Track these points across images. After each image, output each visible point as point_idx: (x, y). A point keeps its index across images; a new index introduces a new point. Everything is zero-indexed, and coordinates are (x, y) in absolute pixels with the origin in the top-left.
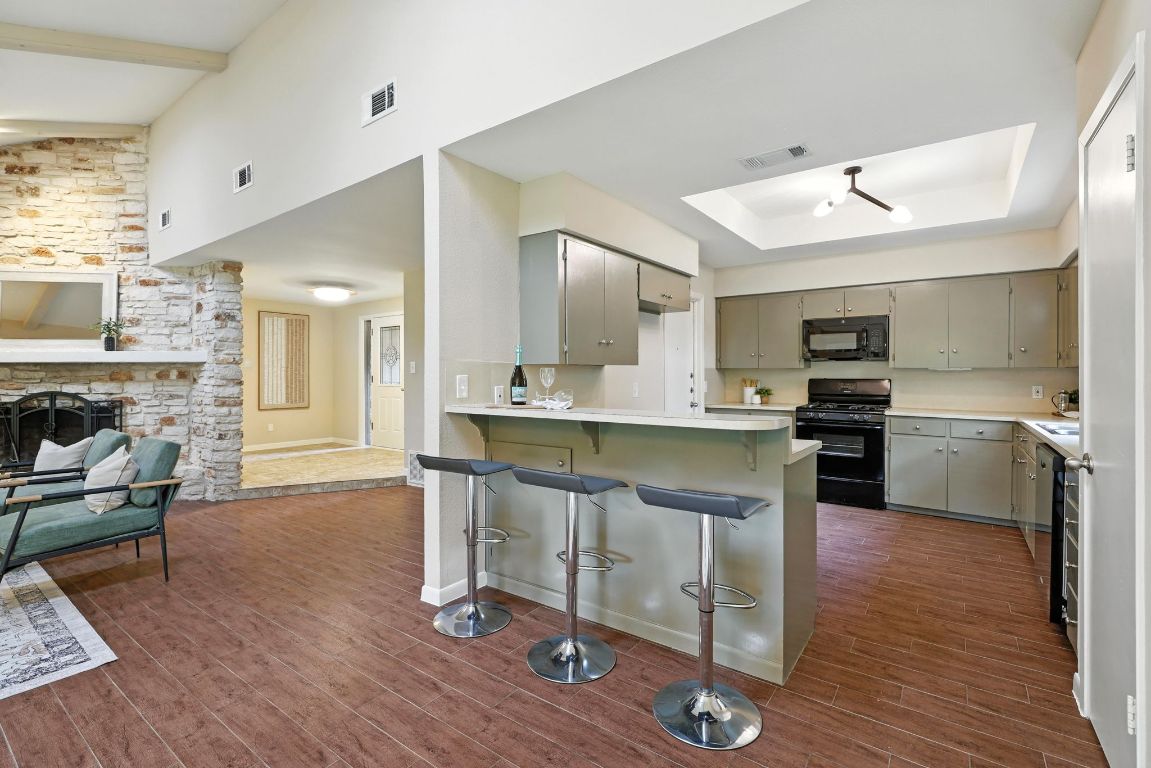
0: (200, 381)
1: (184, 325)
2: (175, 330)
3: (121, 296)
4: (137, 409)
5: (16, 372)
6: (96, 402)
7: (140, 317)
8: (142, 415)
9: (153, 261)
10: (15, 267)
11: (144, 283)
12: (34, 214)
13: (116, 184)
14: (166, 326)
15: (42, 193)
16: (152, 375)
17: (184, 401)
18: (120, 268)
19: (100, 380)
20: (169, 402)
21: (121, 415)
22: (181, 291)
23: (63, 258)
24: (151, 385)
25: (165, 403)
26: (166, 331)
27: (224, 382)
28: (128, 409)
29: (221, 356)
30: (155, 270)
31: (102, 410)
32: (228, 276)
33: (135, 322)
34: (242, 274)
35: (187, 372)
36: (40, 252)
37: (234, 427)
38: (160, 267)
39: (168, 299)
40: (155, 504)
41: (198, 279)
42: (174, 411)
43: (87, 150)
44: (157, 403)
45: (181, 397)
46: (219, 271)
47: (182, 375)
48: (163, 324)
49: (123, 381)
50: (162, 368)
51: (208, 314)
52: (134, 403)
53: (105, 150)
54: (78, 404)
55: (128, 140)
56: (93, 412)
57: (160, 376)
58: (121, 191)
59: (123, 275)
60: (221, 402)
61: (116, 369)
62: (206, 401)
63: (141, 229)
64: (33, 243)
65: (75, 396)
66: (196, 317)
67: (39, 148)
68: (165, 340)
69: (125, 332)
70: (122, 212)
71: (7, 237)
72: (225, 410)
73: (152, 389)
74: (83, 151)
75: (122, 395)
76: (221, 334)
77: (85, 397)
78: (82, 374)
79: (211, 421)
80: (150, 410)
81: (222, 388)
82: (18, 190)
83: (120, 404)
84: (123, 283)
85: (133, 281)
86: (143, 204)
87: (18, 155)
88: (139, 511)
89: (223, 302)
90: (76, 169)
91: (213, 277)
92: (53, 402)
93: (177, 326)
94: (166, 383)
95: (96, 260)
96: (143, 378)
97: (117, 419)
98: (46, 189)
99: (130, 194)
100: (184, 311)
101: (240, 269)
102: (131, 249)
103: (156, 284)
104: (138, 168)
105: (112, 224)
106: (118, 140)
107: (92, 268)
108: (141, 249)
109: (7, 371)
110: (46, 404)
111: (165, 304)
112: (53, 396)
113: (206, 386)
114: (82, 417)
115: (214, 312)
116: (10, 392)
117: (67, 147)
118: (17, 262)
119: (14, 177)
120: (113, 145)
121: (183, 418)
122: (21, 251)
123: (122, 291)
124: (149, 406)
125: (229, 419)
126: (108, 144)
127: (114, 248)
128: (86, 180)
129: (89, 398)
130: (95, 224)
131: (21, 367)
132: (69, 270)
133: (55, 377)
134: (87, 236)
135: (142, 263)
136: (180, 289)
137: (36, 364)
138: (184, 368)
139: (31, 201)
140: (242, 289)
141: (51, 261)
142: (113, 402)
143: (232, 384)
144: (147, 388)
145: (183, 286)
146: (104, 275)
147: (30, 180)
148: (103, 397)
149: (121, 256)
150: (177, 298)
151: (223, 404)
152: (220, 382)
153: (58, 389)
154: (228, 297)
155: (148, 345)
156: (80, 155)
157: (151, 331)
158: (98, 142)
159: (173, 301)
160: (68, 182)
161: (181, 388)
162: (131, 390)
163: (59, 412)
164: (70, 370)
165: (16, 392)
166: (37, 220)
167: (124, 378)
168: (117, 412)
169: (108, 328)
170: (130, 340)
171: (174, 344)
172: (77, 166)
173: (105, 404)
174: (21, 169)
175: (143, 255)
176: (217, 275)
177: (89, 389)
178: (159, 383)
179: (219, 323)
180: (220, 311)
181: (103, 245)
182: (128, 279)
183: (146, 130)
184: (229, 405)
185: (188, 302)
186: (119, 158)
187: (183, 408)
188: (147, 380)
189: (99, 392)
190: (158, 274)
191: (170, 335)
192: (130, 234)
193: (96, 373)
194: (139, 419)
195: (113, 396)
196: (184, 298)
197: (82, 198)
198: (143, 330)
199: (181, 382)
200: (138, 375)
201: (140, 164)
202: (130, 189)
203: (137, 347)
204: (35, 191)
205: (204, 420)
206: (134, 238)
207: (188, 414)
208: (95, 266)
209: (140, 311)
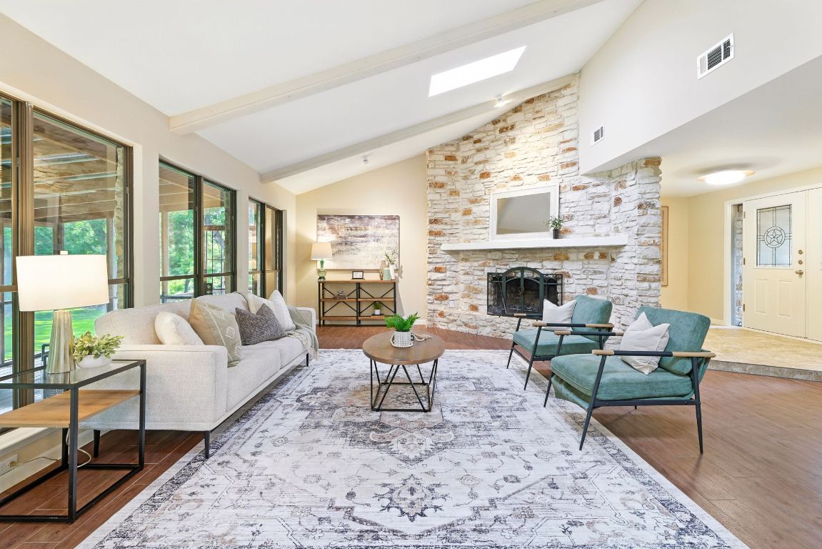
0: (619, 260)
1: (605, 217)
2: (598, 221)
3: (561, 200)
4: (571, 280)
5: (505, 255)
6: (547, 275)
7: (573, 214)
8: (574, 285)
9: (582, 172)
10: (504, 190)
11: (576, 188)
12: (513, 155)
13: (557, 122)
14: (591, 219)
15: (517, 140)
16: (581, 256)
17: (604, 276)
18: (561, 180)
19: (548, 259)
20: (593, 277)
21: (561, 284)
22: (602, 191)
23: (527, 180)
24: (580, 263)
25: (590, 277)
26: (591, 222)
27: (646, 261)
28: (565, 280)
29: (643, 239)
30: (584, 177)
31: (550, 280)
32: (649, 171)
33: (570, 218)
34: (660, 167)
35: (608, 254)
36: (516, 178)
37: (653, 300)
38: (587, 175)
39: (593, 198)
40: (689, 375)
41: (618, 179)
42: (596, 283)
43: (541, 104)
44: (585, 276)
45: (601, 273)
46: (641, 168)
47: (603, 256)
48: (589, 217)
49: (562, 261)
50: (588, 250)
51: (629, 206)
52: (569, 277)
53: (551, 100)
54: (536, 276)
55: (566, 87)
56: (545, 281)
57: (587, 257)
58: (561, 125)
59: (562, 185)
60: (643, 278)
61: (557, 252)
62: (627, 276)
63: (574, 149)
64: (511, 173)
65: (534, 270)
66: (614, 209)
67: (516, 112)
68: (590, 229)
69: (565, 225)
70: (562, 140)
71: (499, 172)
72: (646, 285)
73: (581, 267)
74: (539, 105)
75: (562, 270)
76: (643, 220)
77: (539, 270)
78: (538, 256)
79: (634, 293)
80: (580, 282)
81: (643, 266)
82: (505, 142)
83: (561, 276)
84: (562, 190)
85: (568, 188)
86: (576, 131)
87: (505, 120)
88: (676, 378)
89: (645, 193)
90: (534, 119)
91: (636, 173)
92: (522, 274)
93: (599, 218)
94: (591, 262)
95: (545, 177)
96: (575, 258)
97: (559, 287)
98: (519, 137)
99: (567, 126)
100: (604, 206)
101: (659, 163)
102: (567, 166)
103: (584, 188)
104: (572, 105)
105: (554, 150)
106: (559, 90)
107: (544, 183)
108: (574, 164)
109: (500, 254)
110: (519, 275)
111: (590, 202)
112: (522, 269)
113: (627, 264)
114: (538, 284)
115: (637, 203)
116: (502, 267)
117: (530, 106)
118: (504, 186)
119: (503, 135)
120: (556, 94)
121: (603, 289)
122: (506, 179)
123: (562, 196)
124: (578, 279)
125: (649, 293)
126: (553, 95)
127: (556, 167)
128: (539, 125)
129: (542, 271)
130: (545, 153)
131: (507, 252)
132: (532, 187)
133: (524, 258)
134: (541, 162)
135: (574, 174)
136: (602, 189)
137: (514, 249)
138: (604, 251)
139: (511, 147)
140: (661, 179)
141: (521, 182)
142: (556, 275)
143: (651, 263)
144: (578, 265)
145: (604, 187)
146: (551, 187)
147: (511, 133)
148: (550, 272)
149: (561, 172)
150: (599, 196)
151: (644, 280)
152: (642, 261)
153: (524, 265)
154: (649, 188)
155: (578, 234)
156: (537, 109)
157: (581, 223)
158: (547, 96)
159: (596, 200)
160: (530, 129)
161: (602, 266)
162: (567, 267)
163: (526, 280)
164: (531, 253)
165: (504, 267)
166: (514, 159)
167: (563, 258)
168: (559, 282)
169: (554, 223)
170: (566, 231)
171: (597, 232)
172: (535, 117)
173: (551, 276)
174: (507, 128)
175: (575, 168)
176: (639, 171)
177: (542, 266)
178: (586, 262)
179: (641, 211)
180: (642, 201)
181: (550, 166)
182: (565, 187)
183: (578, 75)
184: (649, 281)
185: (607, 198)
186: (561, 102)
187: (603, 282)
188: (578, 260)
189: (547, 268)
190: (586, 180)
191: (594, 225)
192: (567, 154)
193: (546, 255)
194: (572, 287)
195: (556, 271)
196: (605, 196)
197: (538, 137)
198: (575, 223)
199: (603, 261)
200: (572, 256)
201: (574, 102)
202: (568, 122)
203: (571, 236)
204: (513, 140)
205: (625, 292)
206: (569, 157)
207: (607, 286)
208: (545, 182)
209: (573, 209)
